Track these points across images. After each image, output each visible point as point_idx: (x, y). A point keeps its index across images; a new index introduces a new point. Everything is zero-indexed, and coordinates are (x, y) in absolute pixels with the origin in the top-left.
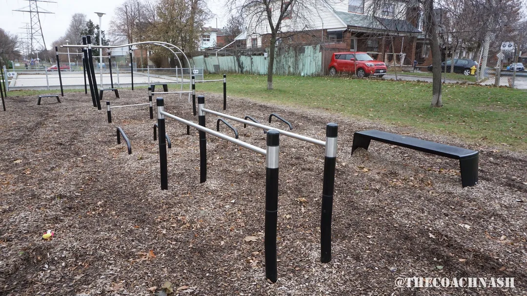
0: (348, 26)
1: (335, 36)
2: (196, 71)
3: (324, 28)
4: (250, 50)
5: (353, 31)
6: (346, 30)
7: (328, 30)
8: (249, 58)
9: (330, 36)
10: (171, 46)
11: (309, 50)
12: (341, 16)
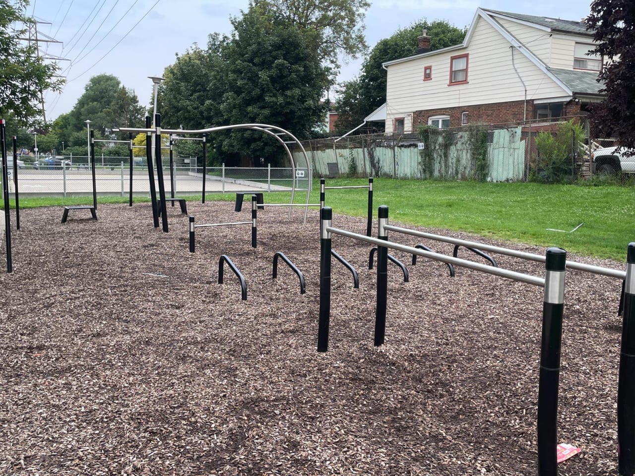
0: (575, 94)
1: (548, 112)
2: (300, 172)
3: (529, 98)
4: (393, 137)
5: (583, 103)
6: (571, 100)
7: (535, 102)
8: (389, 152)
9: (539, 112)
10: (280, 132)
11: (501, 136)
12: (560, 77)
